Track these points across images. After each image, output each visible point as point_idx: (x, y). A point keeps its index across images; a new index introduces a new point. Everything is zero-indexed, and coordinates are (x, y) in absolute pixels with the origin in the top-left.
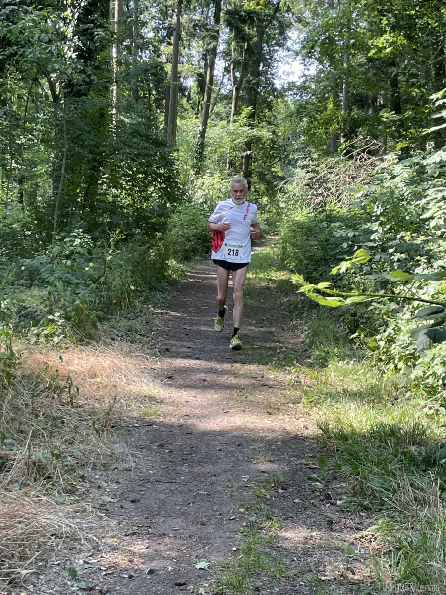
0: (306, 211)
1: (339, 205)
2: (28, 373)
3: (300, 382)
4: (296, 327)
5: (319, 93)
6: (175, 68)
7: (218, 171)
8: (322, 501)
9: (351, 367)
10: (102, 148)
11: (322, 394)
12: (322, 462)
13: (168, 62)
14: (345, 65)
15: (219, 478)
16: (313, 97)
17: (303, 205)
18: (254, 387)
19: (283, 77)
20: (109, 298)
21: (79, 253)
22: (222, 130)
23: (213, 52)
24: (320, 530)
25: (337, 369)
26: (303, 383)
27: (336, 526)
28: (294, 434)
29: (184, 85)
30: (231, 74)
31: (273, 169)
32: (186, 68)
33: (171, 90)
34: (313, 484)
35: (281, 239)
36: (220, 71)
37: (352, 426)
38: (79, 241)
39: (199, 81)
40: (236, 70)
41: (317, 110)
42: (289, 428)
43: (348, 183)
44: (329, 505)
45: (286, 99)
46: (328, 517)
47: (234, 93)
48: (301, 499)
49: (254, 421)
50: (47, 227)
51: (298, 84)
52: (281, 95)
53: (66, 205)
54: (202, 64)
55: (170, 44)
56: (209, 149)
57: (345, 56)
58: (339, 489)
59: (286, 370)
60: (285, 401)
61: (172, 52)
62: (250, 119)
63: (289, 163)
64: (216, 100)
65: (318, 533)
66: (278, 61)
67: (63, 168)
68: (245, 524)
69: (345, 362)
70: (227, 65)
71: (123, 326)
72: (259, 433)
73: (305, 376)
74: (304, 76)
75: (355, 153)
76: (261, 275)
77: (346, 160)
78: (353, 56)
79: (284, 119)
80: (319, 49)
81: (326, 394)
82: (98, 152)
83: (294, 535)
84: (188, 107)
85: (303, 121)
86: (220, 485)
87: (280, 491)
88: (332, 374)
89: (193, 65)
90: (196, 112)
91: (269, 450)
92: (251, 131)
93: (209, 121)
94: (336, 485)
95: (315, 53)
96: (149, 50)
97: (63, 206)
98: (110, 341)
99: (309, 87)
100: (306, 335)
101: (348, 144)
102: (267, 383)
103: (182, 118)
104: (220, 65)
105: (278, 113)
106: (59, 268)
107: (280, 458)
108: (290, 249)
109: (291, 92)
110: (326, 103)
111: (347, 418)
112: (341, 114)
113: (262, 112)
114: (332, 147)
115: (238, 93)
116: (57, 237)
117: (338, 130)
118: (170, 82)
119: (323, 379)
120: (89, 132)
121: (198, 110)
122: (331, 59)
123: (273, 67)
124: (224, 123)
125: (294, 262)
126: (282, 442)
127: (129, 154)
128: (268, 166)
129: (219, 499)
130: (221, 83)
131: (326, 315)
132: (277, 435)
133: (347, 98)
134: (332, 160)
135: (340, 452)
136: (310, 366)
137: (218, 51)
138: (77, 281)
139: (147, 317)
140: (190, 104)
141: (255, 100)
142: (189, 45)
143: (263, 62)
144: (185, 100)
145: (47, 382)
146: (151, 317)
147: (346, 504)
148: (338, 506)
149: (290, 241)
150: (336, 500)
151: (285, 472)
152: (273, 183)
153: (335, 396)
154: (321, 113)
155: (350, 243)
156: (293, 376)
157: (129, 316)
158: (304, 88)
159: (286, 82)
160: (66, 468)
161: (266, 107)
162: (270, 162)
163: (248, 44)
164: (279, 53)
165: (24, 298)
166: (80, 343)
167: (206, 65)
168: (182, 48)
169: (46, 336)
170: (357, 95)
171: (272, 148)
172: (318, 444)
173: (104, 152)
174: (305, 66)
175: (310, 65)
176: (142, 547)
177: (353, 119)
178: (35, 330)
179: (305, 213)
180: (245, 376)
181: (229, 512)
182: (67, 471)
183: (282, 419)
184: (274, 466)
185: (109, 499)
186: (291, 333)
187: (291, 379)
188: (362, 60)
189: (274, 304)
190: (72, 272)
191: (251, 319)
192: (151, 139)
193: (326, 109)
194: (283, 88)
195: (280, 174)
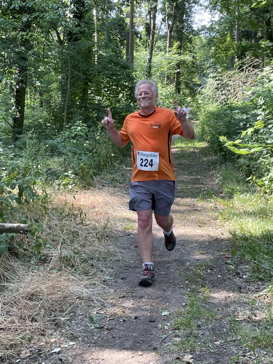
0: (215, 105)
1: (236, 100)
2: (55, 206)
3: (217, 208)
4: (212, 175)
5: (221, 32)
6: (132, 20)
7: (160, 83)
8: (234, 276)
9: (248, 197)
10: (91, 72)
11: (231, 214)
12: (233, 253)
13: (127, 17)
14: (237, 13)
15: (172, 264)
16: (217, 34)
17: (213, 101)
18: (190, 211)
19: (198, 22)
20: (99, 162)
21: (80, 135)
22: (162, 57)
23: (155, 9)
24: (234, 293)
25: (239, 199)
26: (219, 208)
27: (244, 290)
28: (215, 238)
29: (137, 31)
30: (166, 22)
31: (193, 80)
32: (138, 20)
33: (130, 34)
34: (228, 266)
35: (201, 122)
36: (159, 21)
37: (250, 232)
38: (80, 128)
39: (146, 28)
40: (169, 19)
41: (220, 42)
42: (212, 234)
43: (241, 86)
44: (239, 278)
45: (200, 36)
46: (238, 285)
47: (168, 34)
48: (222, 275)
49: (191, 231)
50: (59, 120)
51: (208, 26)
52: (197, 34)
53: (71, 107)
54: (148, 17)
55: (128, 6)
56: (154, 69)
57: (236, 8)
58: (244, 269)
59: (208, 201)
60: (208, 219)
61: (130, 11)
62: (179, 50)
63: (204, 76)
64: (157, 39)
65: (233, 294)
66: (195, 13)
67: (69, 85)
68: (189, 290)
69: (244, 195)
70: (164, 17)
71: (108, 178)
72: (194, 238)
73: (221, 203)
74: (212, 21)
75: (244, 68)
76: (189, 145)
77: (239, 72)
78: (242, 8)
79: (199, 49)
80: (220, 4)
81: (234, 214)
82: (88, 74)
83: (218, 296)
84: (140, 44)
85: (212, 50)
86: (173, 268)
87: (209, 271)
88: (237, 202)
89: (142, 18)
90: (145, 47)
91: (200, 247)
92: (179, 57)
93: (153, 52)
94: (242, 267)
95: (217, 7)
96: (116, 10)
97: (69, 108)
98: (102, 187)
99: (215, 28)
100: (219, 180)
101: (240, 62)
102: (197, 209)
103: (137, 51)
104: (159, 17)
105: (196, 45)
106: (69, 145)
107: (207, 252)
108: (207, 128)
109: (203, 32)
110: (226, 38)
111: (247, 227)
112: (235, 44)
113: (186, 45)
114: (230, 64)
115: (170, 34)
116: (67, 126)
117: (234, 53)
118: (129, 29)
119: (231, 205)
120: (82, 62)
121: (146, 45)
122: (228, 10)
123: (191, 17)
124: (163, 53)
125: (209, 136)
126: (209, 243)
127: (107, 74)
128: (190, 78)
129: (173, 276)
130: (160, 28)
131: (231, 167)
132: (205, 238)
133: (238, 34)
134: (230, 72)
135: (244, 248)
136: (223, 198)
137: (157, 9)
138: (80, 152)
139: (122, 172)
140: (141, 42)
141: (181, 38)
142: (140, 6)
143: (185, 14)
144: (138, 40)
145: (66, 211)
146: (125, 172)
147: (249, 278)
148: (244, 279)
149: (206, 123)
150: (243, 275)
151: (211, 260)
152: (194, 89)
153: (239, 215)
154: (223, 44)
155: (245, 123)
156: (213, 204)
157: (112, 172)
158: (211, 29)
159: (200, 25)
160: (82, 261)
161: (188, 42)
162: (192, 76)
163: (176, 3)
164: (195, 8)
165: (49, 163)
166: (84, 188)
167: (150, 17)
168: (136, 8)
169: (64, 185)
170: (245, 31)
171: (193, 67)
172: (230, 243)
173: (92, 74)
174: (212, 15)
175: (215, 15)
176: (130, 304)
177: (243, 47)
178: (57, 182)
179: (215, 106)
180: (184, 205)
181: (179, 284)
182: (83, 262)
183: (207, 230)
184: (204, 257)
185: (108, 278)
186: (210, 179)
187: (212, 206)
188: (247, 9)
189: (199, 162)
190: (77, 147)
191: (185, 171)
192: (120, 65)
193: (225, 41)
194: (198, 29)
195: (198, 83)
